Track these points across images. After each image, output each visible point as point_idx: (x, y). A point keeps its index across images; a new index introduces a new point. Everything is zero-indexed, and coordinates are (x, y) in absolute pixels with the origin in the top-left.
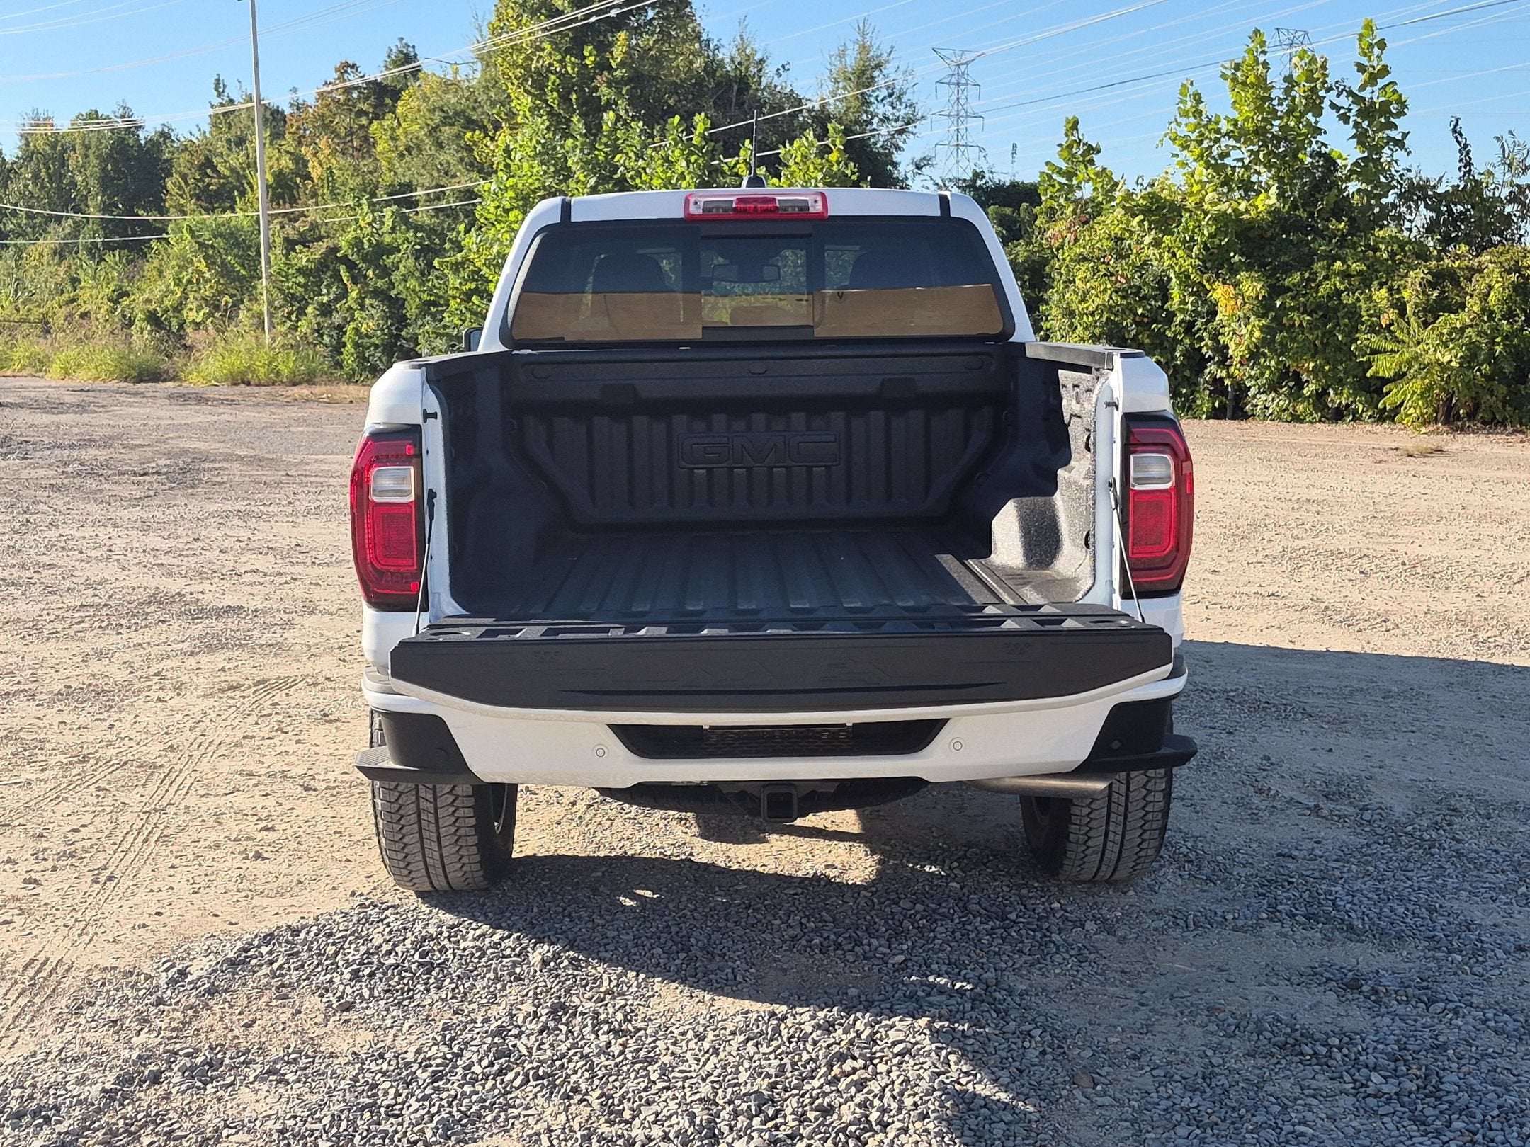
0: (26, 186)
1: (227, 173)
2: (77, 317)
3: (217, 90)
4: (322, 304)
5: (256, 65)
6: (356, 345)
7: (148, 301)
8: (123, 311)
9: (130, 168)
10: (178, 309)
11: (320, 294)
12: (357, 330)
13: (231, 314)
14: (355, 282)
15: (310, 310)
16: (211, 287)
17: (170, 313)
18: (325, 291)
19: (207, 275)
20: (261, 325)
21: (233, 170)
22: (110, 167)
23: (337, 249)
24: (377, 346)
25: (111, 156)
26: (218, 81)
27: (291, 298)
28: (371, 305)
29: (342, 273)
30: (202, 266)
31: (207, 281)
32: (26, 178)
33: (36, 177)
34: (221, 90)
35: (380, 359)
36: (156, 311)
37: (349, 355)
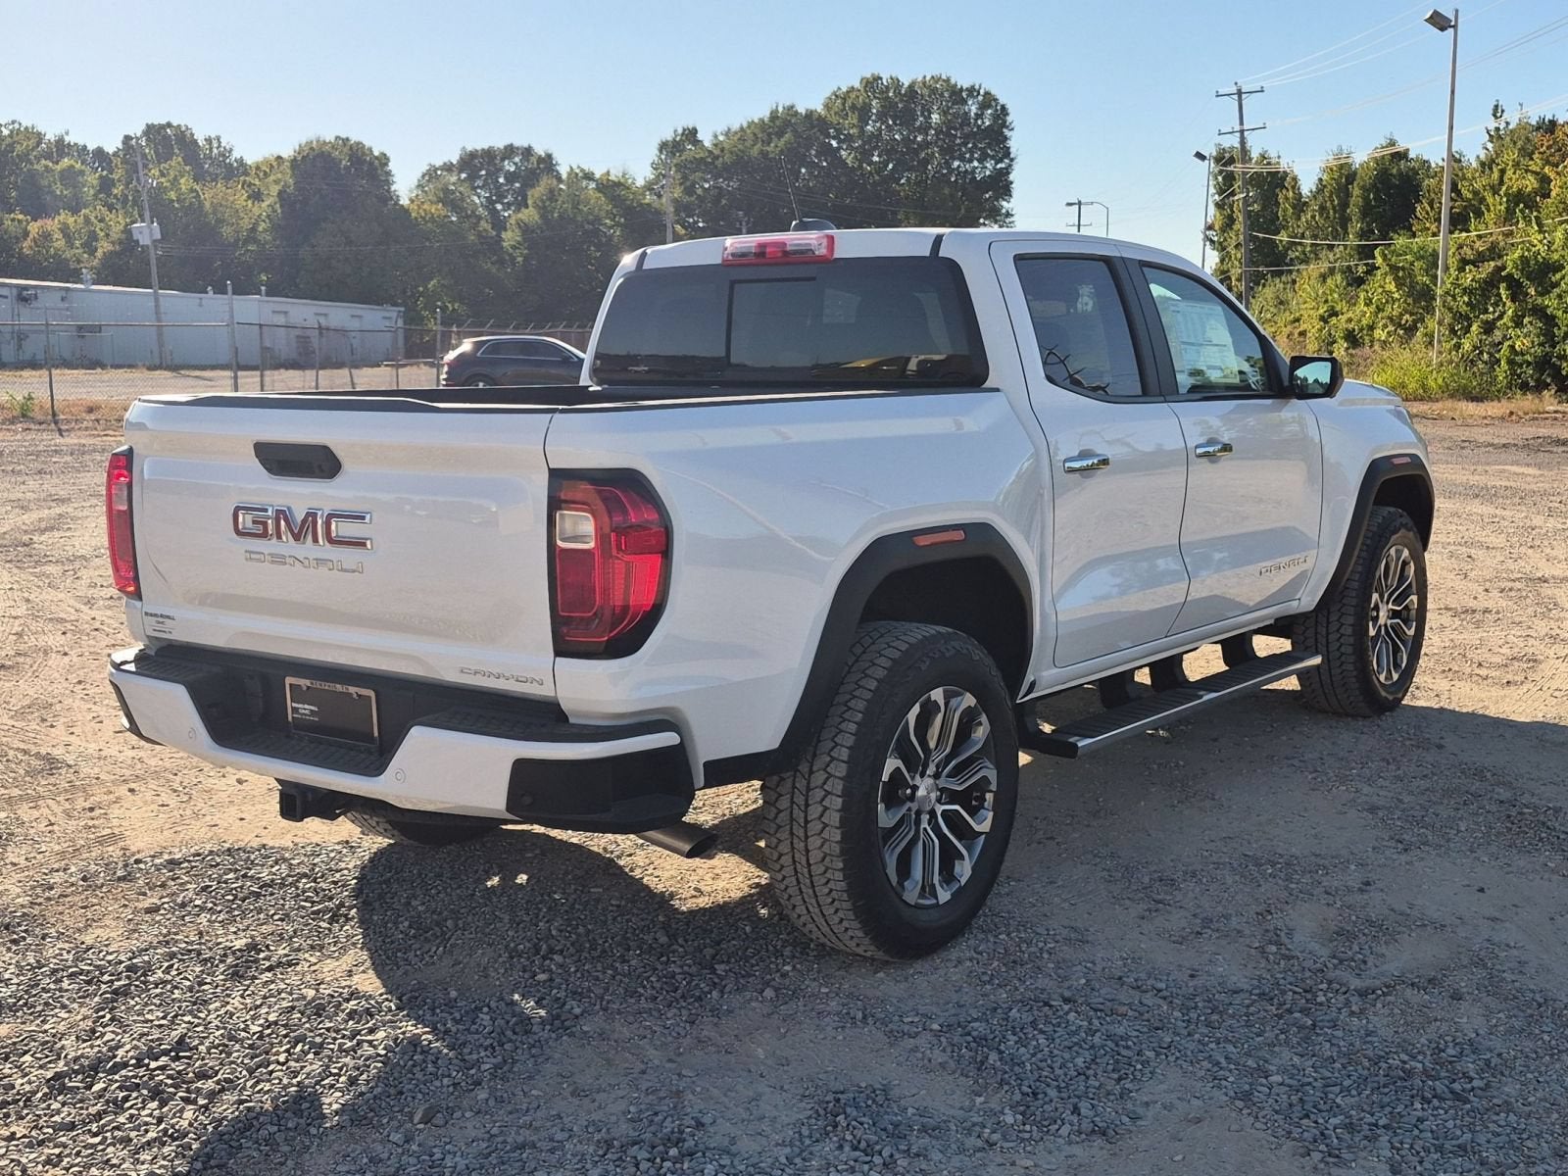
0: (1313, 217)
1: (1470, 196)
2: (1296, 335)
3: (1495, 115)
4: (1487, 322)
5: (1453, 92)
6: (1510, 362)
7: (1350, 320)
8: (1329, 330)
9: (1389, 196)
10: (1371, 328)
11: (1486, 311)
12: (1512, 347)
13: (1411, 330)
14: (1513, 300)
15: (1474, 328)
16: (1399, 307)
17: (1365, 332)
18: (1491, 309)
19: (1396, 295)
20: (1431, 343)
21: (1476, 193)
22: (1372, 196)
23: (1504, 268)
24: (1529, 364)
25: (1374, 185)
26: (1496, 106)
27: (1459, 317)
28: (1531, 323)
29: (1502, 291)
30: (1392, 287)
31: (1394, 301)
32: (1314, 210)
33: (1322, 208)
34: (1499, 115)
35: (1532, 376)
36: (1354, 330)
37: (1502, 371)
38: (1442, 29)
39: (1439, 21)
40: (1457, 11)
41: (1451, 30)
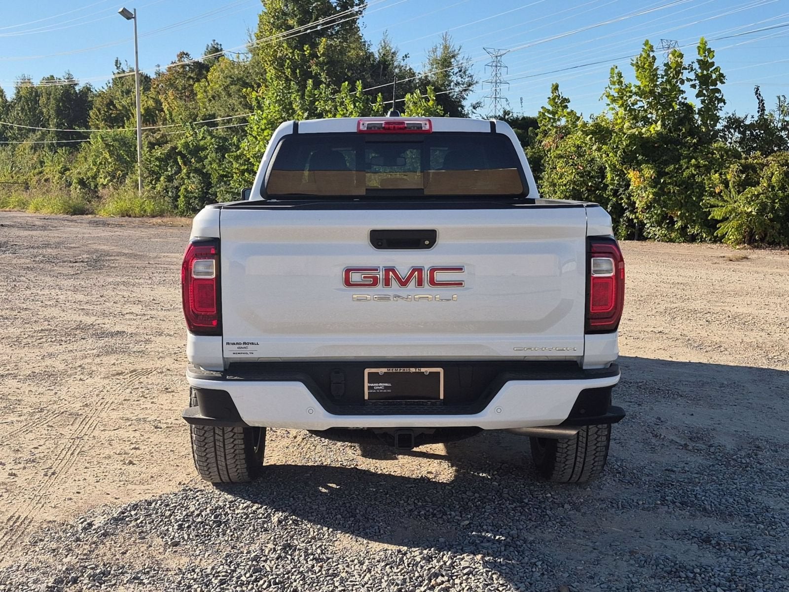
0: (18, 114)
1: (121, 108)
2: (43, 181)
3: (116, 65)
4: (169, 176)
6: (185, 197)
7: (79, 173)
8: (66, 178)
9: (71, 105)
10: (94, 177)
11: (167, 171)
12: (186, 189)
13: (122, 180)
14: (185, 165)
15: (162, 178)
16: (112, 166)
17: (90, 180)
18: (169, 169)
19: (110, 160)
20: (137, 186)
21: (123, 106)
22: (61, 104)
23: (176, 148)
24: (196, 198)
25: (61, 99)
27: (152, 173)
28: (194, 177)
29: (179, 160)
30: (107, 156)
31: (109, 163)
32: (17, 110)
33: (23, 109)
34: (118, 65)
35: (197, 204)
36: (83, 178)
37: (181, 202)
38: (128, 18)
39: (126, 14)
40: (135, 9)
41: (133, 19)
